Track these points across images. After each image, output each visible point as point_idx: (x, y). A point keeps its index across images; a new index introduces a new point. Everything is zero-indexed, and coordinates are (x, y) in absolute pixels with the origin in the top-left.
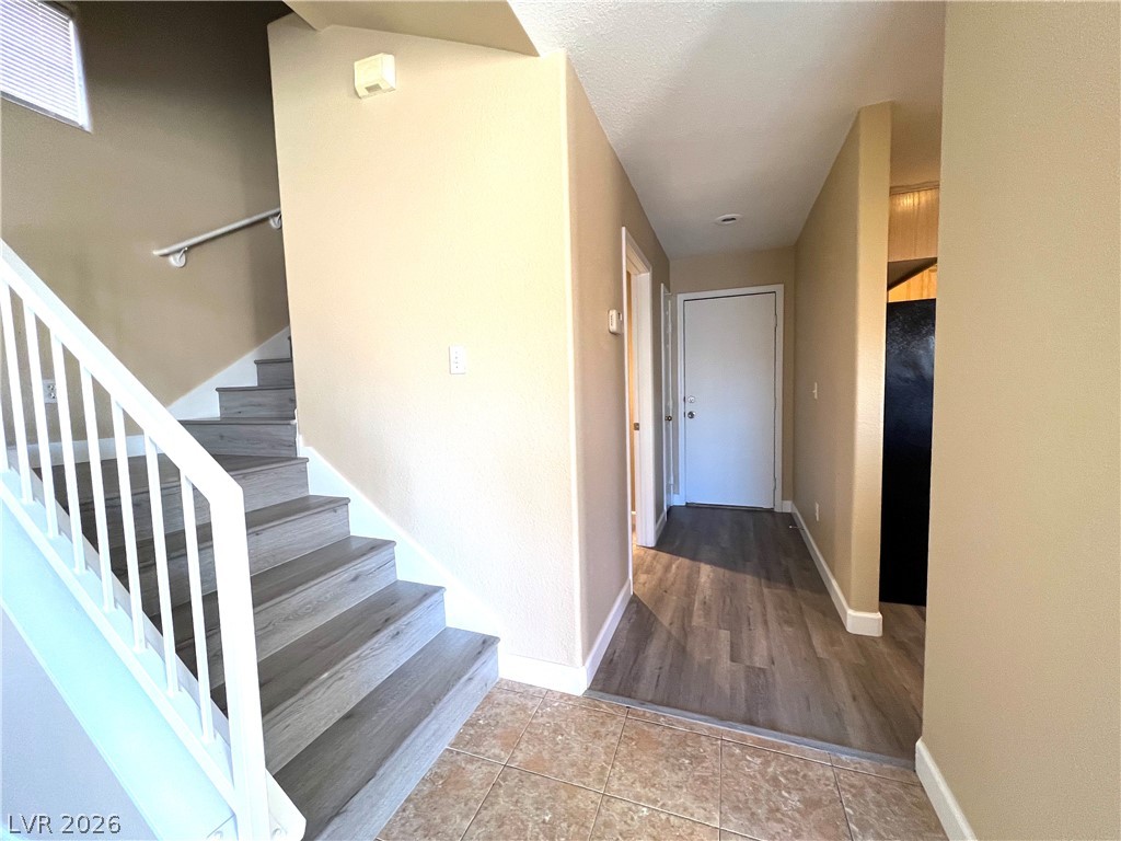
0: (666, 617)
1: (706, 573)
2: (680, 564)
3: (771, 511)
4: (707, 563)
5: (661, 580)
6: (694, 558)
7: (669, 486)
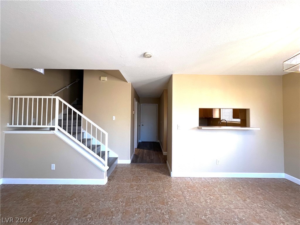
0: (140, 156)
1: (145, 151)
2: (141, 150)
3: (156, 142)
4: (145, 149)
5: (139, 152)
6: (143, 149)
7: (139, 139)
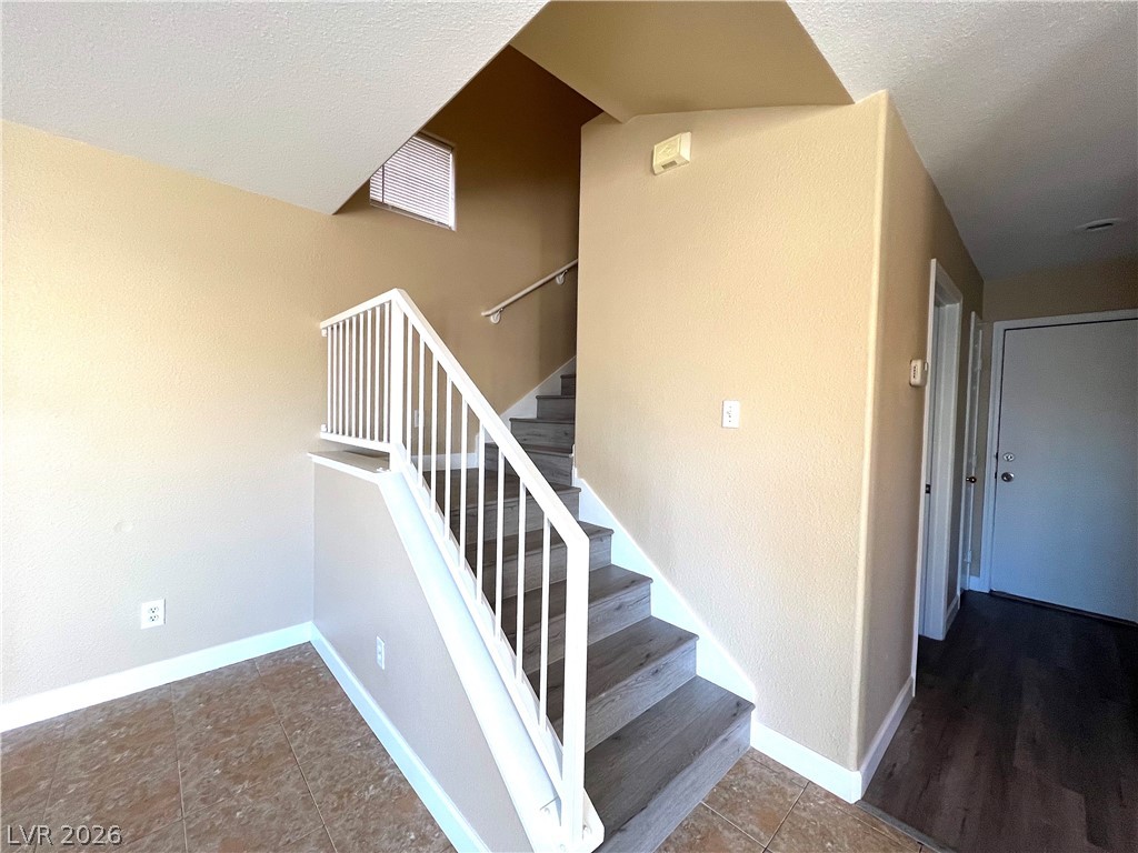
7: (964, 564)
